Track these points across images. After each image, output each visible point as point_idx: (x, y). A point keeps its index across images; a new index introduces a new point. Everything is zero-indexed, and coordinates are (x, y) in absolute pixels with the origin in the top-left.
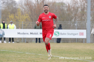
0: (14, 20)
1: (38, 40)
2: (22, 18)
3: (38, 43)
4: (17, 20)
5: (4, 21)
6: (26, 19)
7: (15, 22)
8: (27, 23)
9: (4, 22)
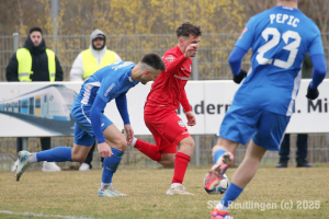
0: (141, 20)
1: (293, 149)
2: (194, 8)
3: (292, 169)
4: (159, 19)
5: (38, 30)
6: (218, 13)
7: (149, 35)
8: (223, 39)
9: (36, 38)
